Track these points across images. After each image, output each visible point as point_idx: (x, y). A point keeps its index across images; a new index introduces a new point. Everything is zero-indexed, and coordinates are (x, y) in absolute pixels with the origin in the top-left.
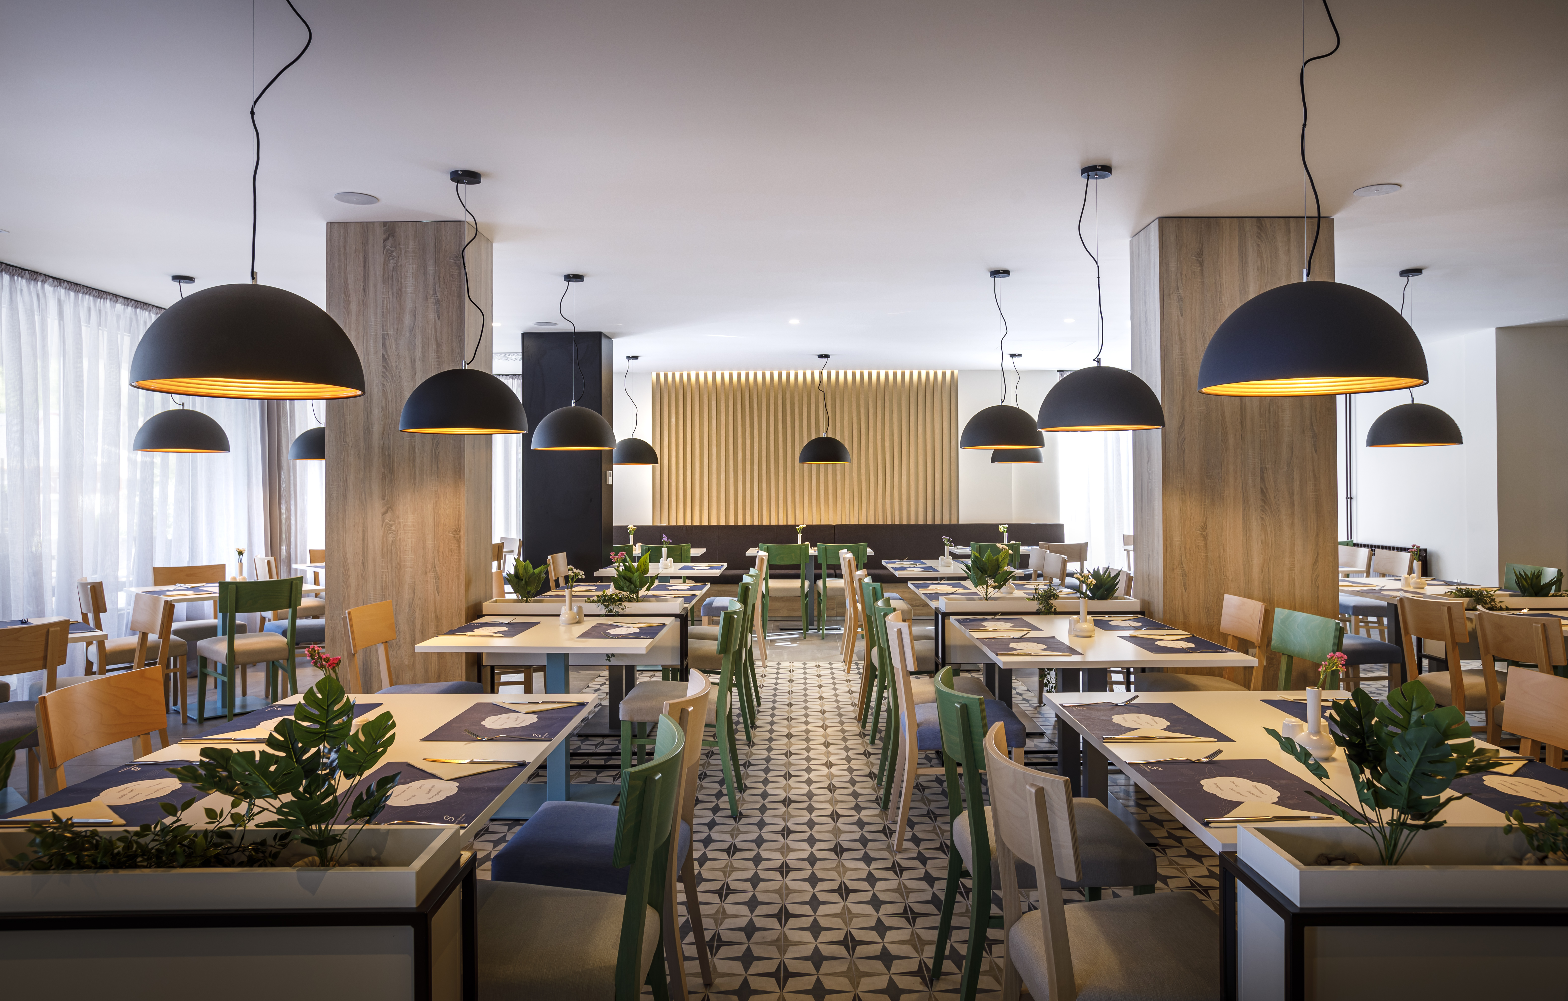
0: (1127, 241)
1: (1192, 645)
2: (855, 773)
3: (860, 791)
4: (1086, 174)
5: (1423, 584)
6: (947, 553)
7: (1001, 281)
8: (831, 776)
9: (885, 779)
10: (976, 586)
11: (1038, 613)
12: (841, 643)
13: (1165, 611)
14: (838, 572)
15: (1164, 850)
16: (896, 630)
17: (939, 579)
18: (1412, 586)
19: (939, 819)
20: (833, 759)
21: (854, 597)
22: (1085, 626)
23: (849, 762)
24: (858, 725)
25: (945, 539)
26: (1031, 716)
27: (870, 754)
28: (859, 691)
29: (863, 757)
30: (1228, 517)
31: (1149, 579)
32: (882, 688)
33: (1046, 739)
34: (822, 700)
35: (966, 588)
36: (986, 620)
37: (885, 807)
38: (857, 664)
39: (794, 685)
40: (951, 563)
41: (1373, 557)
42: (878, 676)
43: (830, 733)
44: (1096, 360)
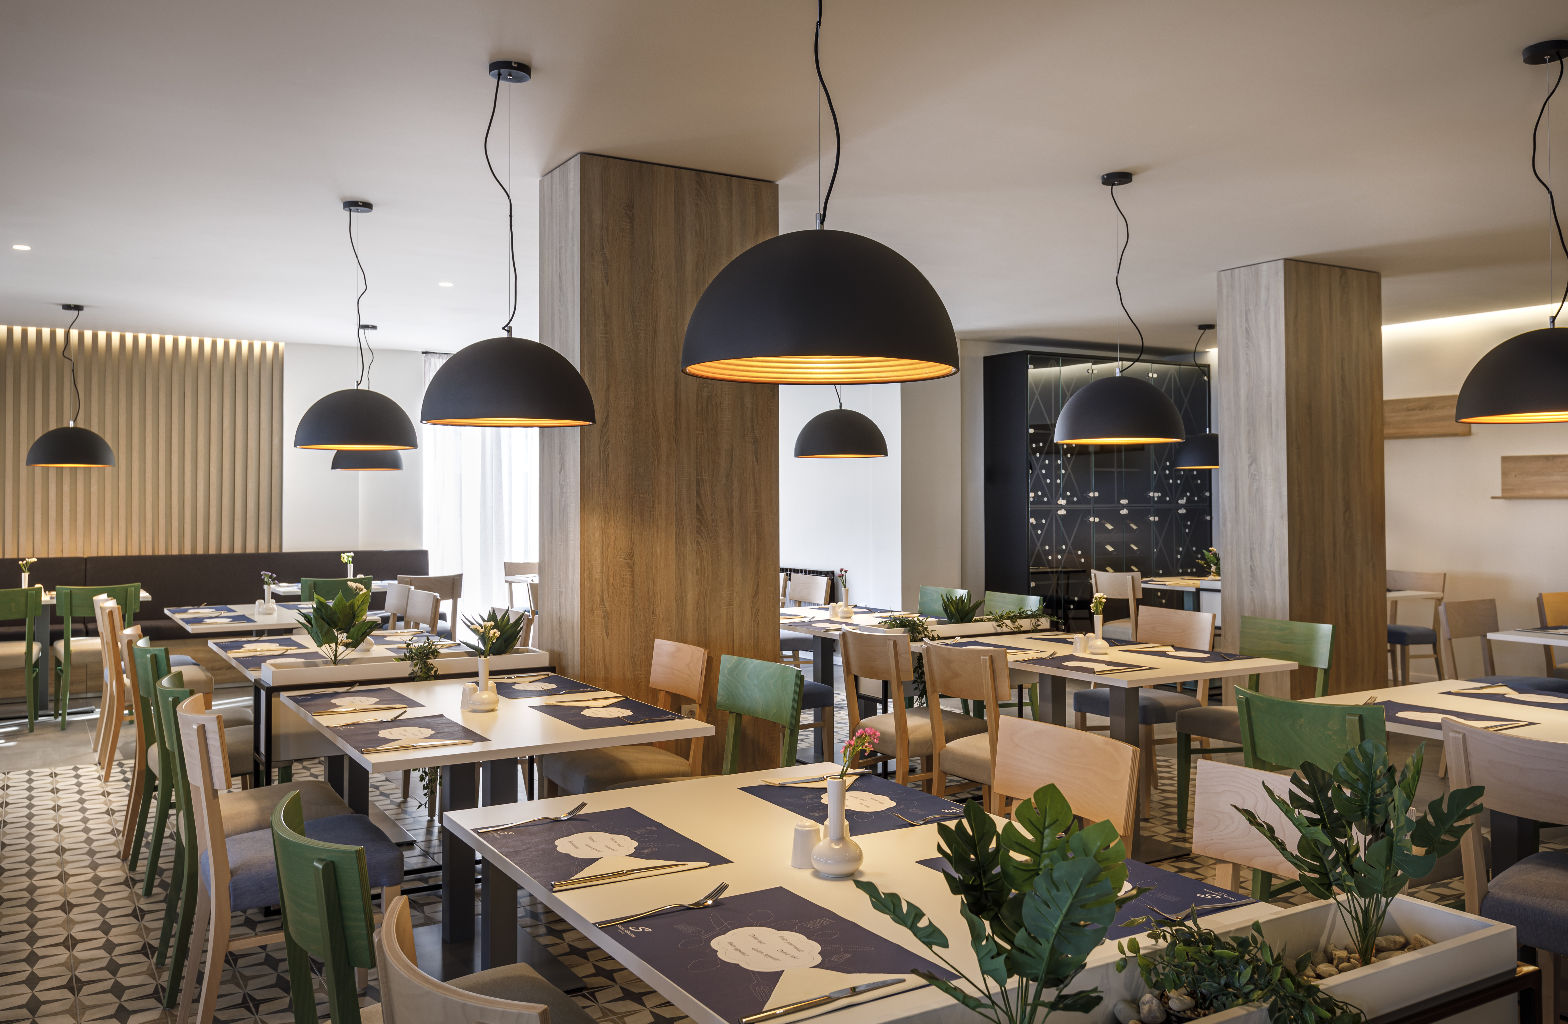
0: (536, 181)
1: (628, 713)
2: (117, 951)
3: (125, 982)
4: (496, 71)
5: (850, 613)
6: (268, 595)
7: (359, 217)
8: (73, 964)
9: (171, 952)
10: (320, 646)
11: (411, 679)
12: (94, 734)
13: (582, 665)
14: (90, 626)
15: (592, 994)
16: (195, 727)
17: (254, 633)
18: (839, 615)
19: (262, 1008)
20: (77, 932)
21: (117, 665)
22: (485, 696)
23: (106, 933)
24: (123, 867)
25: (265, 574)
26: (392, 818)
27: (143, 913)
28: (125, 808)
29: (132, 920)
30: (659, 542)
31: (560, 623)
32: (165, 806)
33: (417, 851)
34: (60, 830)
35: (301, 646)
36: (336, 695)
37: (172, 1004)
38: (121, 765)
39: (9, 811)
40: (273, 609)
41: (789, 583)
42: (160, 788)
43: (72, 887)
44: (506, 328)
